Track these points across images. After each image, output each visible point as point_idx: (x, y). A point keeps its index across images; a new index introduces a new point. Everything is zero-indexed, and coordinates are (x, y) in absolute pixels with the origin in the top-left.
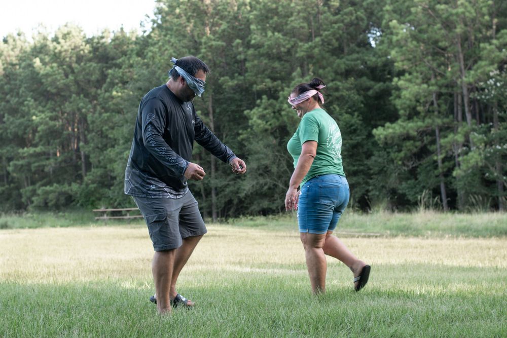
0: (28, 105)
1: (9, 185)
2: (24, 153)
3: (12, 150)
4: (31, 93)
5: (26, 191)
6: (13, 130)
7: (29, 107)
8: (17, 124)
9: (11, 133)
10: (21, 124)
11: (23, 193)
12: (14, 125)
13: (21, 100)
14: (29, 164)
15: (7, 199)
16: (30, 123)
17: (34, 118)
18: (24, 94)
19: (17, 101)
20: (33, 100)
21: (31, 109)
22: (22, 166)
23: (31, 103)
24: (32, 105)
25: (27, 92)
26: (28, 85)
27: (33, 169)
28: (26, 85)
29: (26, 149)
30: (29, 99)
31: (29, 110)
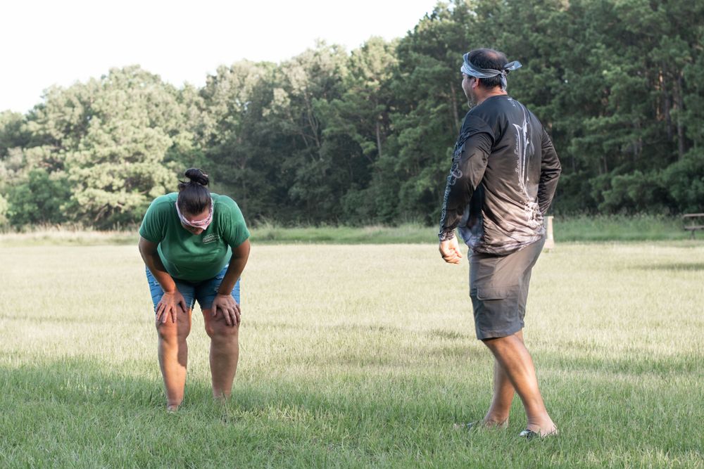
0: (596, 54)
1: (577, 171)
2: (591, 125)
3: (577, 120)
4: (603, 36)
5: (597, 182)
6: (578, 92)
7: (598, 58)
8: (583, 82)
9: (575, 96)
10: (588, 82)
11: (593, 184)
12: (578, 85)
13: (588, 47)
14: (600, 142)
15: (575, 193)
16: (601, 80)
17: (605, 72)
18: (591, 38)
19: (583, 48)
20: (604, 46)
21: (601, 59)
22: (590, 144)
23: (600, 51)
24: (603, 54)
25: (597, 35)
26: (599, 23)
27: (606, 149)
28: (595, 23)
29: (594, 119)
30: (598, 44)
31: (599, 62)
